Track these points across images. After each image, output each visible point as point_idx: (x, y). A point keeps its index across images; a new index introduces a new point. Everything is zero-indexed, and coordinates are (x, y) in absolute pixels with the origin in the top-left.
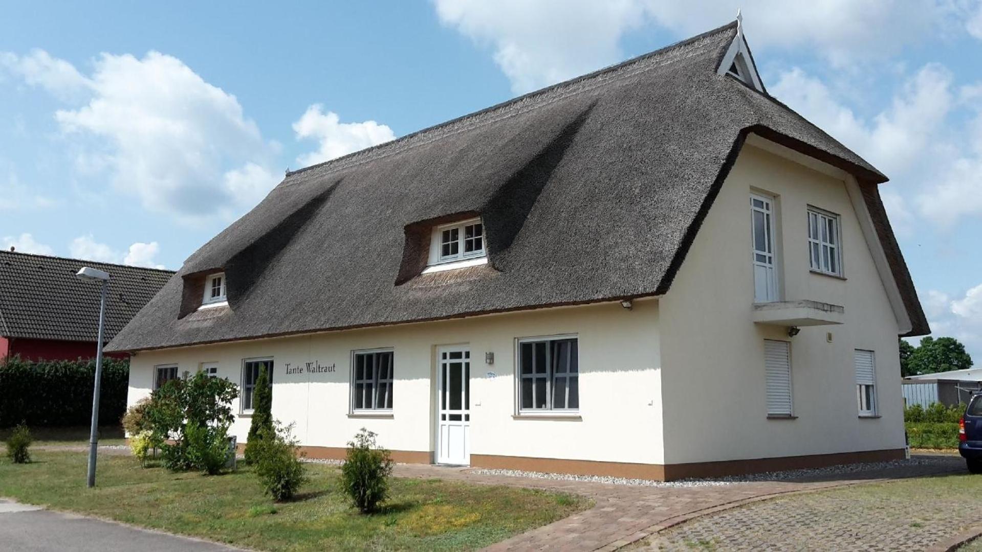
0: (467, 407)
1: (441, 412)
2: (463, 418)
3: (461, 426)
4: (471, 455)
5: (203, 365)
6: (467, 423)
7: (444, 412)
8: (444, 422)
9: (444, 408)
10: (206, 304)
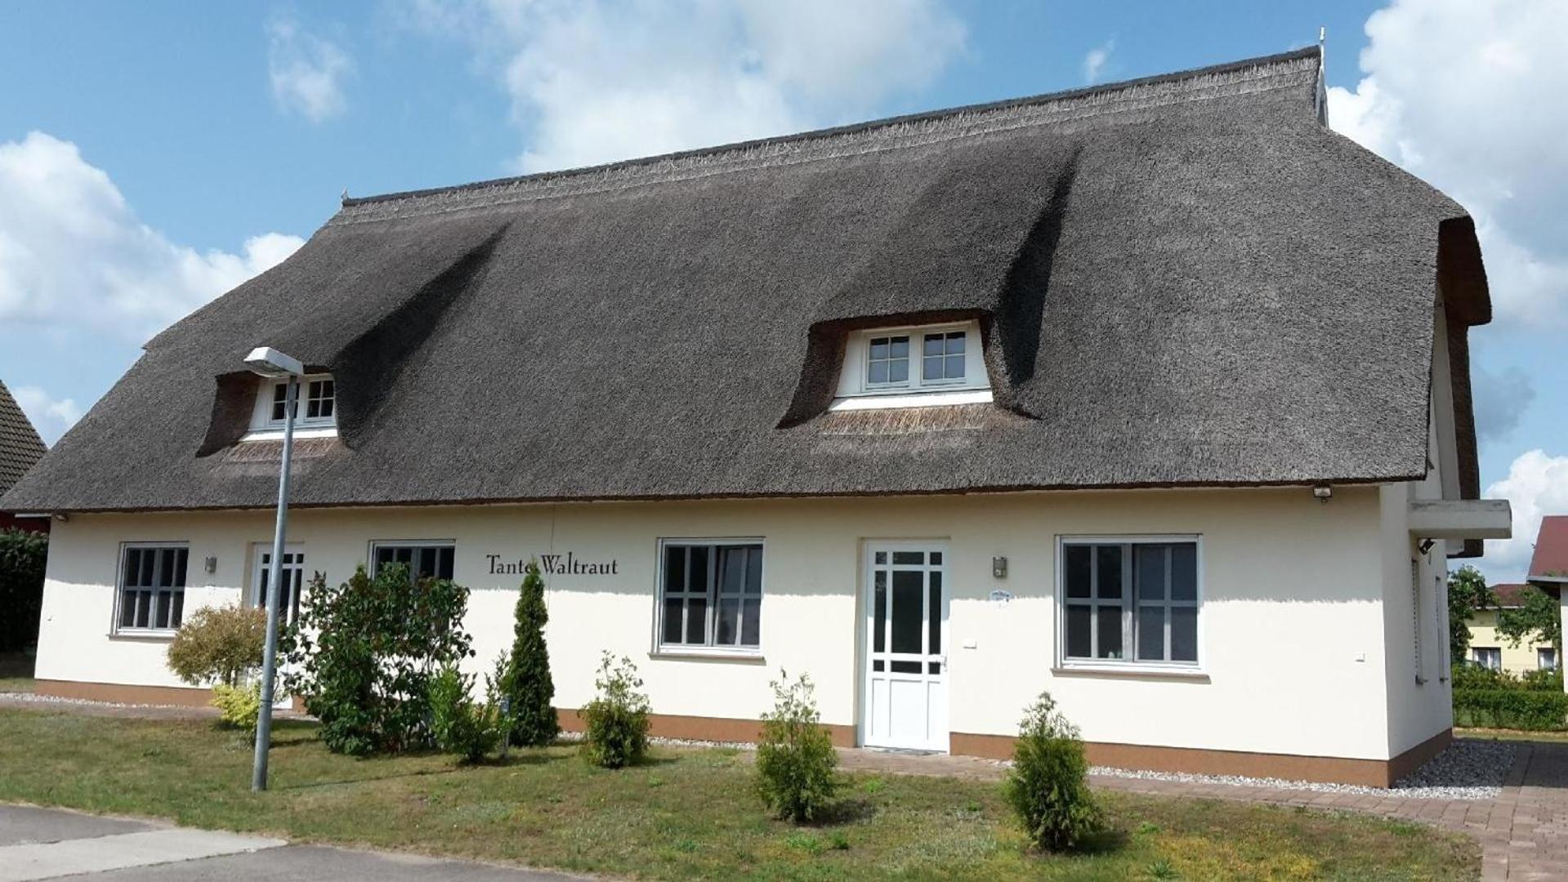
0: (935, 648)
1: (872, 656)
2: (925, 668)
3: (920, 681)
4: (952, 734)
5: (256, 546)
6: (934, 677)
7: (879, 656)
8: (879, 674)
9: (879, 646)
10: (257, 432)
